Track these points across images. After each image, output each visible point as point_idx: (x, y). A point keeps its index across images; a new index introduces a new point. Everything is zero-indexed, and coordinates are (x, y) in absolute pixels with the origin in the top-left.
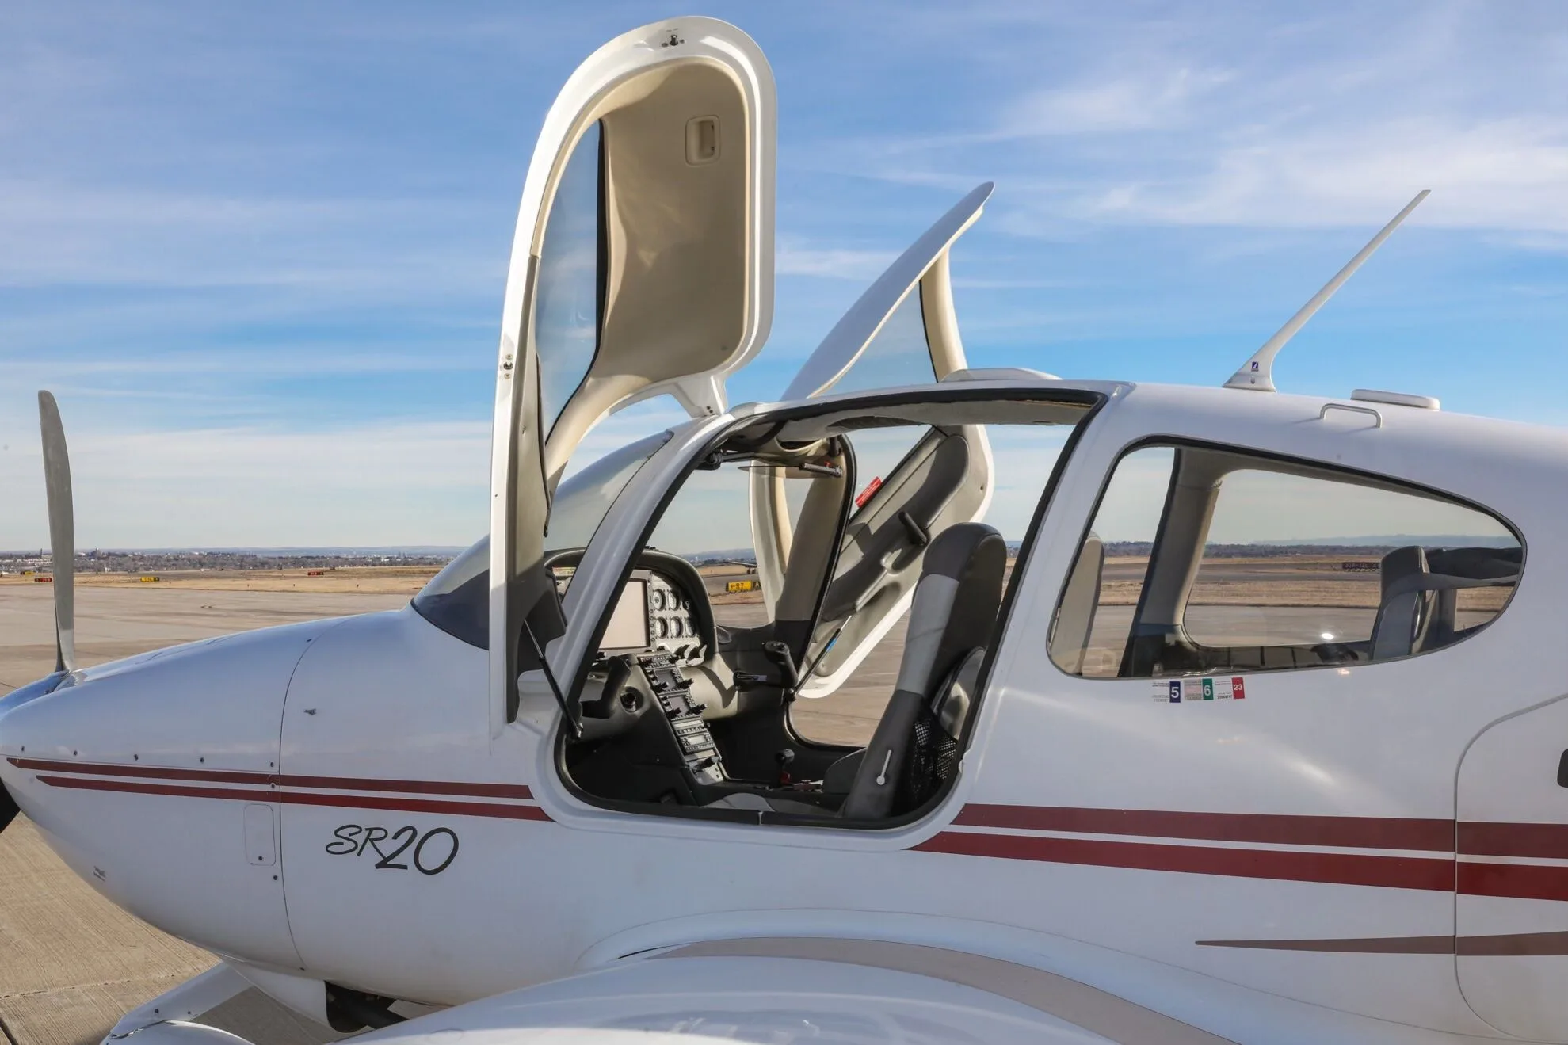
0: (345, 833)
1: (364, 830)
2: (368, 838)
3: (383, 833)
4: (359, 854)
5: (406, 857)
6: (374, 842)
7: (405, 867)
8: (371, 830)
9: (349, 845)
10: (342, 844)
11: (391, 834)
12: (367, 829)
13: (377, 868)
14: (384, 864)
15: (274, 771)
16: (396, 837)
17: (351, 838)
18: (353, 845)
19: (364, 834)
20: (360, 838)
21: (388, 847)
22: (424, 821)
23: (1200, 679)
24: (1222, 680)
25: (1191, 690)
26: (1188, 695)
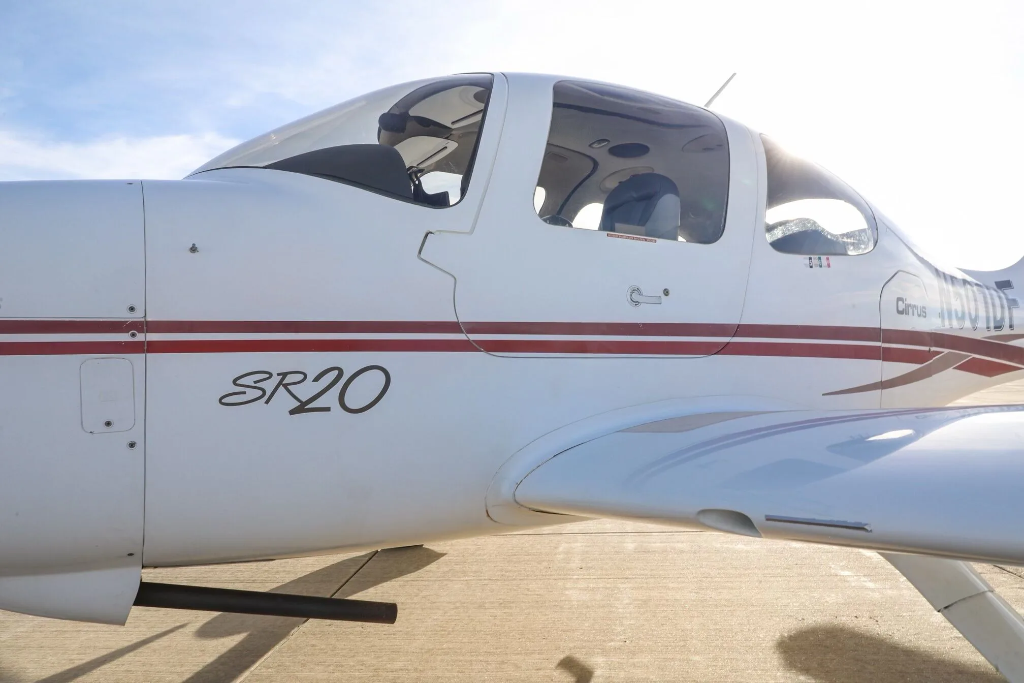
0: (249, 381)
1: (275, 375)
2: (280, 383)
3: (302, 376)
4: (267, 402)
5: (331, 399)
6: (289, 387)
7: (328, 409)
8: (284, 375)
9: (253, 394)
10: (244, 393)
11: (311, 377)
12: (279, 374)
13: (291, 414)
14: (302, 408)
15: (138, 316)
16: (317, 379)
17: (257, 385)
18: (260, 393)
19: (276, 379)
20: (269, 386)
21: (305, 391)
22: (350, 361)
23: (817, 256)
24: (824, 258)
25: (815, 261)
26: (815, 265)
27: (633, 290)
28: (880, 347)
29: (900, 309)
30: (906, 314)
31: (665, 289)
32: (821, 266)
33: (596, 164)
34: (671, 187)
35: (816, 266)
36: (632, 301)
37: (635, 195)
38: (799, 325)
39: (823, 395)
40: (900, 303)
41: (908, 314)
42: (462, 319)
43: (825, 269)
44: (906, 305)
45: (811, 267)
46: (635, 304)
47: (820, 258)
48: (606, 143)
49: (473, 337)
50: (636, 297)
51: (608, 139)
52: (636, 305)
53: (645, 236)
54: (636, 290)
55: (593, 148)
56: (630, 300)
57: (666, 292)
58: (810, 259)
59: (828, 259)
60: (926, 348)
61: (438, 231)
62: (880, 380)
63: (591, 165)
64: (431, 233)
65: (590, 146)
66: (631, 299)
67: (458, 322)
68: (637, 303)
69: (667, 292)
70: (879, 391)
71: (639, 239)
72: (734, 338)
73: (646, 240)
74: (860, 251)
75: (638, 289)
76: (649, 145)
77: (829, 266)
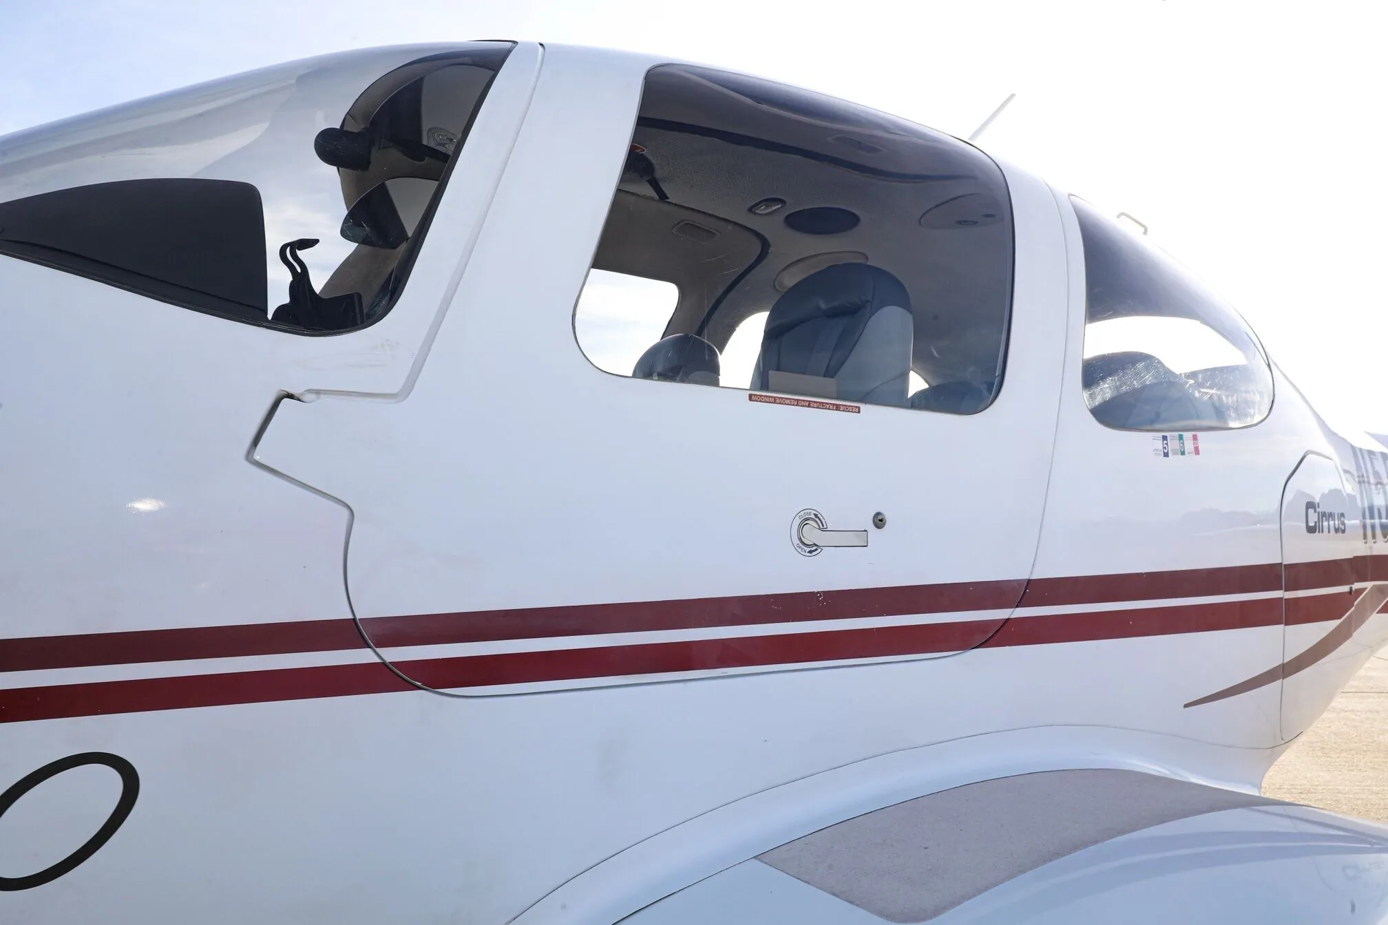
23: (1176, 434)
24: (1187, 435)
25: (1173, 444)
26: (1172, 450)
27: (807, 519)
28: (1280, 599)
29: (1312, 524)
30: (1319, 532)
31: (878, 514)
32: (1183, 453)
33: (765, 244)
34: (897, 294)
35: (1175, 453)
36: (802, 542)
37: (823, 306)
38: (1144, 572)
39: (1186, 706)
40: (1311, 511)
41: (1322, 532)
42: (364, 611)
43: (1190, 458)
44: (1319, 513)
45: (1166, 455)
46: (808, 549)
47: (1181, 437)
48: (780, 206)
49: (393, 655)
50: (811, 534)
51: (782, 197)
52: (810, 552)
53: (837, 398)
54: (812, 519)
55: (755, 214)
56: (797, 541)
57: (879, 521)
58: (1165, 438)
59: (1195, 438)
60: (1344, 589)
61: (309, 391)
62: (1281, 663)
63: (757, 247)
64: (291, 396)
65: (750, 210)
66: (800, 539)
67: (354, 620)
68: (813, 549)
69: (881, 520)
70: (1278, 683)
71: (821, 406)
72: (1018, 609)
73: (838, 408)
74: (1249, 419)
75: (816, 515)
76: (857, 212)
77: (1197, 451)
